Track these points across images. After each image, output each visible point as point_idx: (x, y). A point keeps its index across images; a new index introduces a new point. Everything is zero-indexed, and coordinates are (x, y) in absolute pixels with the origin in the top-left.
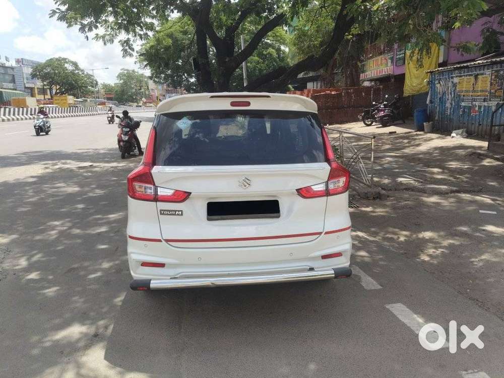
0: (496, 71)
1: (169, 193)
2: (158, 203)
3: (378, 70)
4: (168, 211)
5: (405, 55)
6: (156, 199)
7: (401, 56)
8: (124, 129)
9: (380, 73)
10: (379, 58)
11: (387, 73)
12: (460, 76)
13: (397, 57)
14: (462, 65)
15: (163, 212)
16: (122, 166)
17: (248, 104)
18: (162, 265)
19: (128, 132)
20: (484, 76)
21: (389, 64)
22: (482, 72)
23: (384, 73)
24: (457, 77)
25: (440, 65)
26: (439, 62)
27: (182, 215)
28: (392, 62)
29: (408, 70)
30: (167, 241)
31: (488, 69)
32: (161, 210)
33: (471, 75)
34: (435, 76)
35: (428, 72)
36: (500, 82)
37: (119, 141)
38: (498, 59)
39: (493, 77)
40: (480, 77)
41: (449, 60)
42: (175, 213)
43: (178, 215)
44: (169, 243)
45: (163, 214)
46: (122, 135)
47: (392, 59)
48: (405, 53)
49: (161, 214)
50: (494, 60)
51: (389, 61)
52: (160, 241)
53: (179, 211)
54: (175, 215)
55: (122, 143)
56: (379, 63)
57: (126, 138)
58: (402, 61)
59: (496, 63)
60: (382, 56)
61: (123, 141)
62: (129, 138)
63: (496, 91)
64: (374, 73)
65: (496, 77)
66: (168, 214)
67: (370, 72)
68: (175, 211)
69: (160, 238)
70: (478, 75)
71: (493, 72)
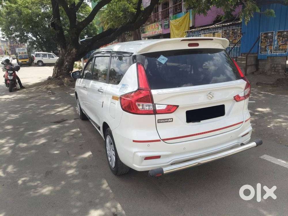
0: (225, 30)
1: (164, 107)
2: (156, 115)
3: (153, 31)
4: (163, 120)
5: (169, 23)
6: (155, 112)
7: (167, 23)
8: (9, 72)
9: (154, 33)
10: (153, 24)
11: (159, 33)
12: (205, 34)
13: (165, 24)
14: (206, 28)
15: (159, 121)
16: (13, 97)
17: (197, 45)
18: (158, 157)
19: (12, 73)
20: (218, 33)
21: (160, 28)
22: (217, 31)
23: (157, 33)
24: (203, 34)
25: (191, 28)
26: (190, 26)
27: (172, 121)
28: (162, 27)
29: (172, 31)
30: (164, 140)
31: (220, 30)
32: (158, 120)
33: (211, 33)
34: (190, 34)
35: (186, 32)
36: (227, 36)
37: (6, 80)
38: (226, 24)
39: (223, 34)
40: (216, 34)
41: (195, 25)
42: (168, 120)
43: (170, 121)
44: (164, 141)
45: (160, 122)
46: (8, 76)
47: (161, 25)
48: (169, 22)
49: (158, 122)
50: (224, 25)
51: (160, 26)
52: (159, 141)
53: (170, 119)
54: (168, 122)
55: (8, 82)
56: (154, 27)
57: (11, 78)
58: (167, 26)
59: (225, 26)
60: (155, 23)
61: (9, 80)
62: (13, 77)
63: (233, 40)
64: (151, 33)
65: (225, 33)
66: (163, 122)
67: (148, 33)
68: (168, 119)
69: (159, 139)
70: (215, 32)
71: (223, 31)
